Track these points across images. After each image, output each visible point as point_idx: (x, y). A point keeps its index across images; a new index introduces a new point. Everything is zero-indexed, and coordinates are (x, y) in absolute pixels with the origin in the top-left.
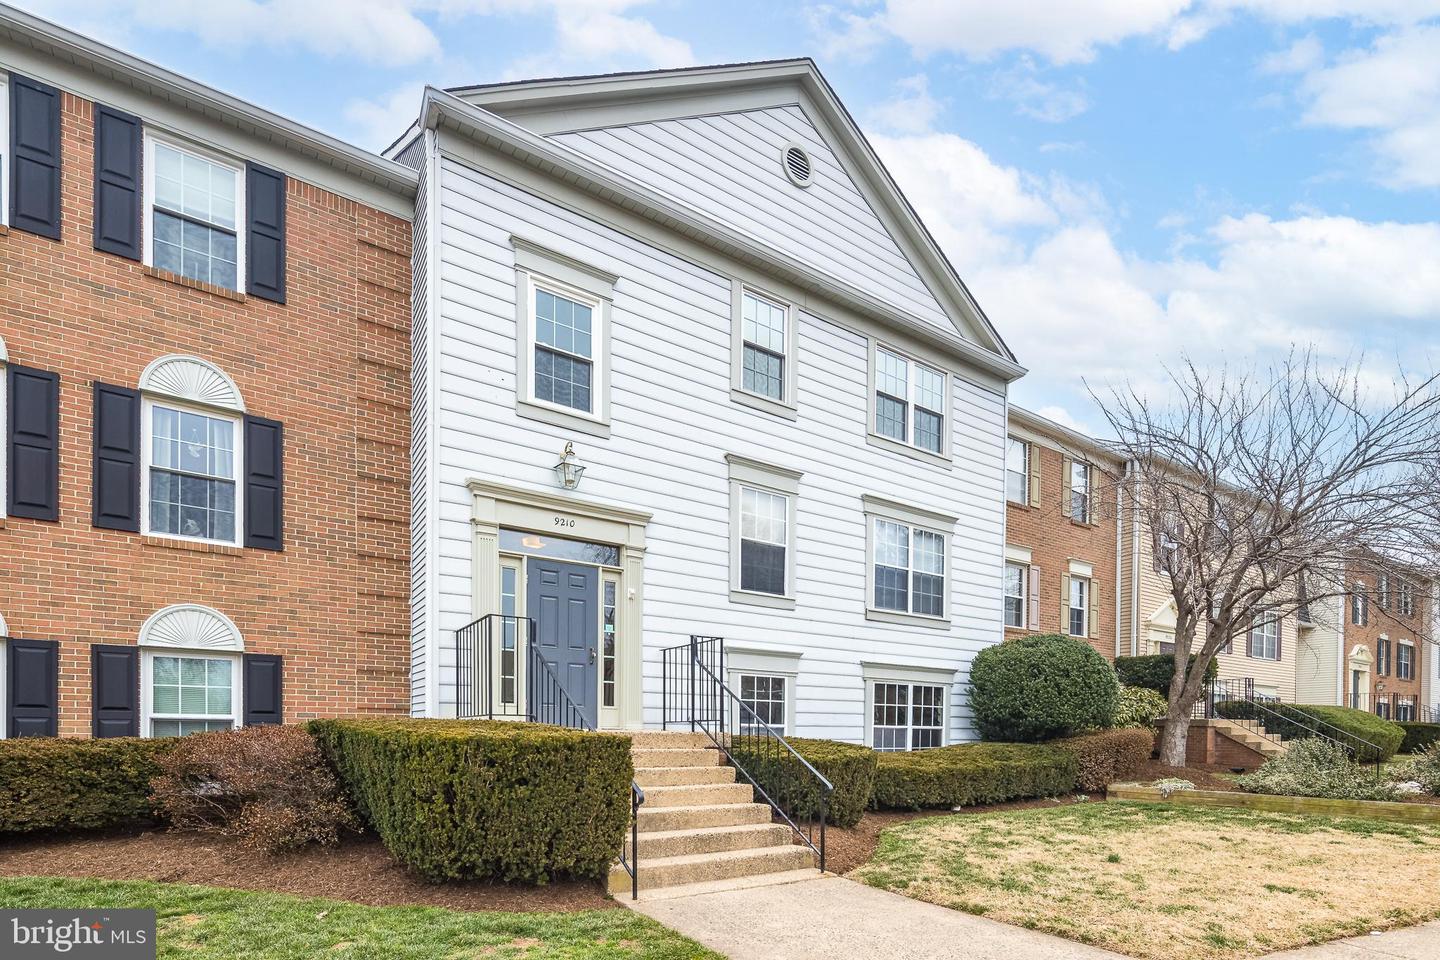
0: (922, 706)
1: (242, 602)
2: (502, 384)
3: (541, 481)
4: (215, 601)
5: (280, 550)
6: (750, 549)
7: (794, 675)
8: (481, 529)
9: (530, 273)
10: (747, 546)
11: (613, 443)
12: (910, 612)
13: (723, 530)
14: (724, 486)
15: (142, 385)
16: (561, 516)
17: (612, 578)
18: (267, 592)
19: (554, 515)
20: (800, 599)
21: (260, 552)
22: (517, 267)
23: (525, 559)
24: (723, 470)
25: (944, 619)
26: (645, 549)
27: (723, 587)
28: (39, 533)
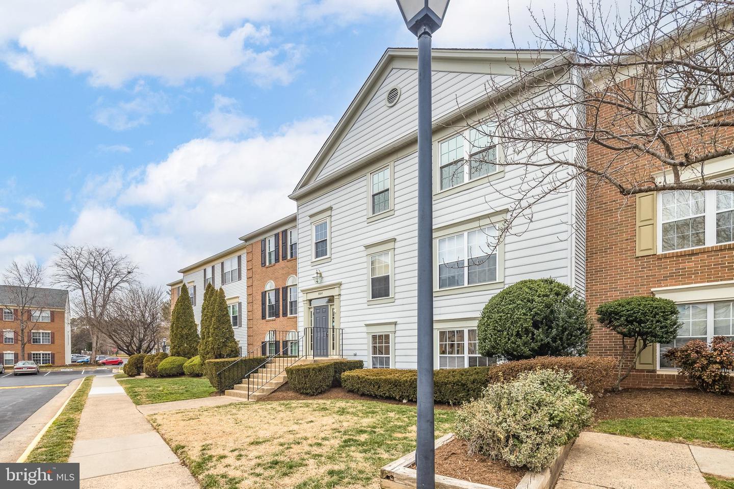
6: (374, 281)
7: (395, 332)
8: (305, 303)
9: (313, 223)
11: (332, 262)
12: (466, 284)
13: (366, 277)
15: (286, 286)
16: (319, 292)
17: (333, 307)
20: (397, 296)
22: (311, 224)
23: (313, 308)
25: (497, 281)
26: (340, 295)
27: (365, 300)
28: (278, 320)
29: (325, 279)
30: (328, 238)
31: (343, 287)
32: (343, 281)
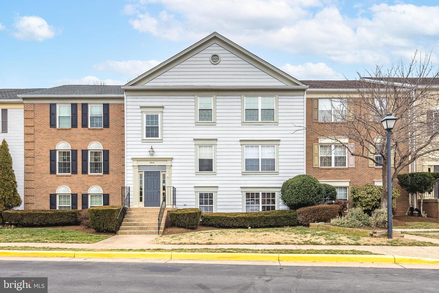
0: (266, 199)
1: (103, 184)
2: (139, 137)
3: (146, 155)
4: (99, 185)
5: (109, 174)
6: (201, 161)
7: (217, 192)
8: (134, 167)
9: (144, 112)
10: (200, 160)
11: (164, 143)
12: (260, 171)
13: (194, 157)
14: (194, 147)
15: (88, 149)
16: (151, 162)
17: (164, 173)
18: (107, 182)
19: (150, 162)
20: (218, 172)
21: (105, 175)
22: (142, 112)
23: (144, 172)
24: (194, 143)
25: (275, 171)
26: (171, 165)
27: (194, 172)
28: (75, 176)
29: (156, 154)
30: (159, 126)
31: (173, 161)
32: (174, 157)
